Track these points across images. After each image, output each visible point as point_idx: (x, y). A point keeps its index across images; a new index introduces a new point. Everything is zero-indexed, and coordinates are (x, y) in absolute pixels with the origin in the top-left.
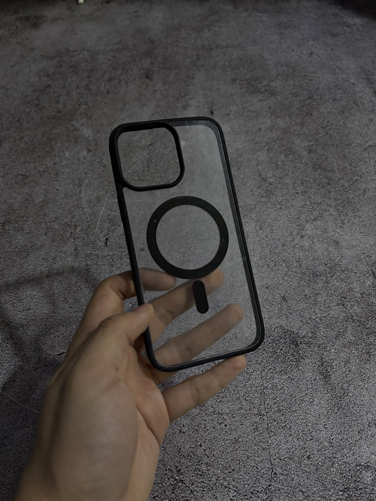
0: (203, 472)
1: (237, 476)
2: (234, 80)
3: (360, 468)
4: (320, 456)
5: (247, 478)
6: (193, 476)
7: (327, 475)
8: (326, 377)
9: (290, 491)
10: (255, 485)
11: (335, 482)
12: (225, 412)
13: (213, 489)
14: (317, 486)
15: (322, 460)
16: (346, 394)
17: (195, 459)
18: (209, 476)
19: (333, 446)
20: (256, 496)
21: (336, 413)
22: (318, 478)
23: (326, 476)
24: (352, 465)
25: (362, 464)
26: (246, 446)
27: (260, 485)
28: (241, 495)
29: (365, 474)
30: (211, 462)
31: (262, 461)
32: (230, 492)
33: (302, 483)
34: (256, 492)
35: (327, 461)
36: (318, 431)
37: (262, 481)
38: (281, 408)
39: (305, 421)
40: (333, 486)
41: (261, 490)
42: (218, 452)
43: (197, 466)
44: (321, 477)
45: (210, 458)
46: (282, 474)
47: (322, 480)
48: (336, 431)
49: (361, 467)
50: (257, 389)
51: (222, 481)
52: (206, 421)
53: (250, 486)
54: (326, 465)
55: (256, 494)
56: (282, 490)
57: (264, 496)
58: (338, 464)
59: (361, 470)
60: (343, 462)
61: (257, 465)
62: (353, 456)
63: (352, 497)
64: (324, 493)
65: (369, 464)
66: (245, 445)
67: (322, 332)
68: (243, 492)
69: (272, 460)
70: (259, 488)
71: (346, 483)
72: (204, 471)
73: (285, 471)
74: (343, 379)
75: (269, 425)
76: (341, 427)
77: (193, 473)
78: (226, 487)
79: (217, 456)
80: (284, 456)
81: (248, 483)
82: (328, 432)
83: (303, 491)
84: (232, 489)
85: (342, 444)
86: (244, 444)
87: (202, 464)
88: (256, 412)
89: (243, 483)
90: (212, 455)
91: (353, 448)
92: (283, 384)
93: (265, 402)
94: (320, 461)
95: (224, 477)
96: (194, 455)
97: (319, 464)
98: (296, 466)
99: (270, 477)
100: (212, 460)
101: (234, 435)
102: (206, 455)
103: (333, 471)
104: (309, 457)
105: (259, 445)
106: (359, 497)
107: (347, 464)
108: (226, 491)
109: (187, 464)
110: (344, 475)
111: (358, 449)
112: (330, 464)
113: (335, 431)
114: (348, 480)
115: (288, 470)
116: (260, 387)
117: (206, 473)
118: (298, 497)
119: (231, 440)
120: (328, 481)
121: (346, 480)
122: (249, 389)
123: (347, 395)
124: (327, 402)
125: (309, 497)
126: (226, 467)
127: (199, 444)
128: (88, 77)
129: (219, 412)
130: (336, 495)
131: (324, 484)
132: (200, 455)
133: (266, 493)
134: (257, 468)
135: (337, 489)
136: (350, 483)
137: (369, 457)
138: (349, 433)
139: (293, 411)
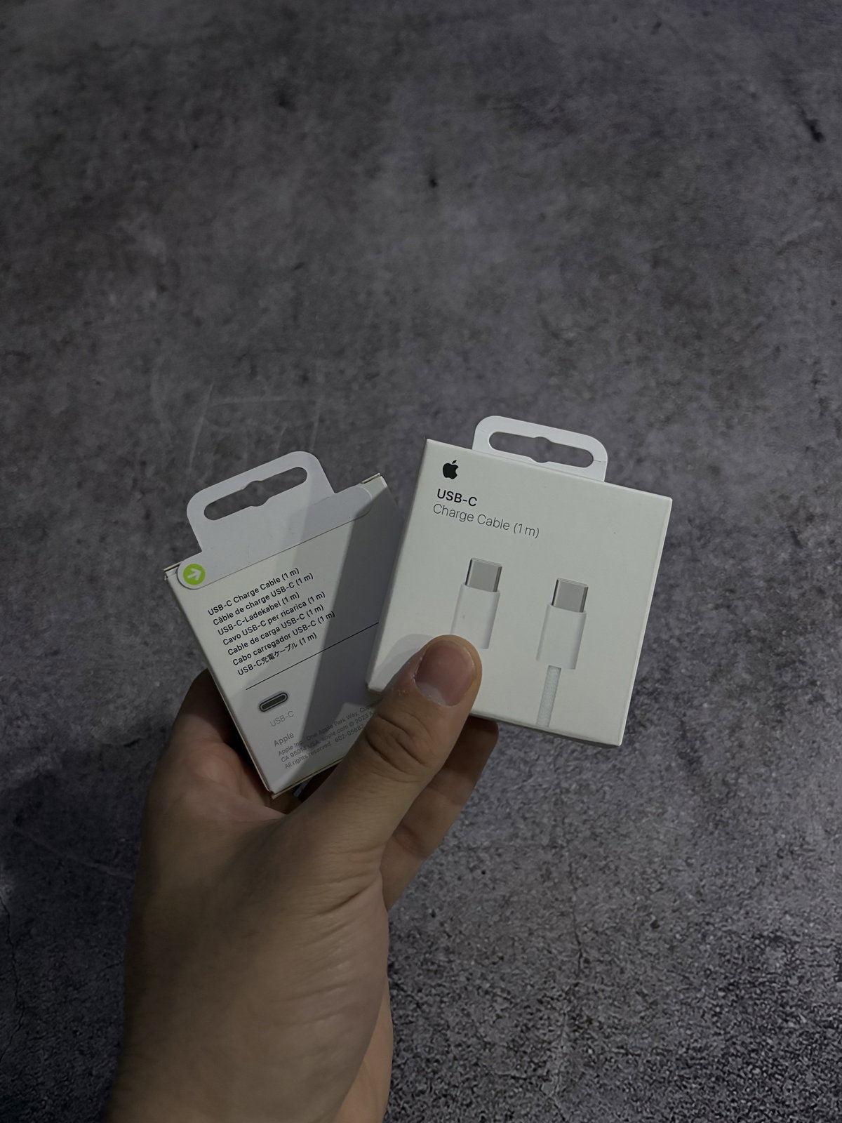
0: (439, 966)
1: (509, 970)
2: (482, 100)
3: (761, 943)
4: (676, 922)
5: (529, 972)
6: (419, 975)
7: (692, 958)
8: (691, 763)
9: (616, 993)
10: (547, 986)
11: (708, 972)
12: (482, 844)
13: (460, 997)
14: (673, 983)
15: (683, 929)
16: (732, 794)
17: (423, 941)
18: (451, 973)
19: (703, 901)
20: (549, 1006)
21: (712, 833)
22: (674, 967)
23: (690, 960)
24: (743, 937)
25: (765, 934)
26: (527, 909)
27: (556, 985)
28: (518, 1007)
29: (772, 955)
30: (455, 945)
31: (560, 936)
32: (496, 1001)
33: (641, 978)
34: (549, 999)
35: (691, 930)
36: (673, 873)
37: (561, 977)
38: (598, 831)
39: (645, 854)
40: (705, 981)
41: (558, 994)
42: (468, 925)
43: (427, 955)
44: (681, 964)
45: (453, 937)
46: (599, 961)
47: (682, 970)
48: (711, 869)
49: (762, 940)
50: (547, 795)
51: (478, 982)
52: (442, 865)
53: (537, 987)
54: (690, 940)
55: (549, 1003)
56: (600, 994)
57: (565, 1006)
58: (715, 936)
59: (762, 946)
60: (725, 932)
61: (549, 945)
62: (745, 918)
63: (744, 1001)
64: (687, 995)
65: (779, 934)
66: (524, 908)
67: (683, 667)
68: (522, 1001)
69: (579, 934)
70: (555, 990)
71: (731, 973)
72: (441, 964)
73: (606, 956)
74: (725, 764)
75: (573, 865)
76: (720, 861)
77: (419, 968)
78: (487, 993)
79: (467, 933)
80: (603, 926)
81: (532, 983)
82: (694, 872)
83: (643, 993)
84: (500, 996)
85: (723, 894)
86: (522, 907)
87: (437, 949)
88: (545, 841)
89: (521, 982)
90: (457, 932)
91: (746, 902)
92: (602, 780)
93: (564, 819)
94: (678, 932)
95: (482, 974)
96: (420, 934)
97: (675, 938)
98: (629, 944)
99: (577, 968)
100: (458, 940)
101: (502, 891)
102: (445, 932)
103: (706, 951)
104: (655, 926)
105: (553, 907)
106: (759, 999)
107: (733, 936)
108: (488, 1000)
109: (407, 952)
110: (728, 957)
111: (756, 905)
112: (699, 936)
113: (708, 869)
114: (735, 967)
115: (612, 952)
116: (554, 790)
117: (445, 968)
118: (634, 1005)
119: (495, 900)
120: (694, 970)
121: (732, 968)
122: (531, 795)
123: (734, 796)
124: (693, 813)
125: (657, 1004)
126: (486, 953)
127: (430, 911)
128: (148, 109)
129: (468, 845)
130: (713, 999)
131: (688, 978)
132: (432, 934)
133: (570, 1001)
134: (550, 952)
135: (713, 986)
136: (741, 973)
137: (780, 919)
138: (737, 872)
139: (622, 835)
